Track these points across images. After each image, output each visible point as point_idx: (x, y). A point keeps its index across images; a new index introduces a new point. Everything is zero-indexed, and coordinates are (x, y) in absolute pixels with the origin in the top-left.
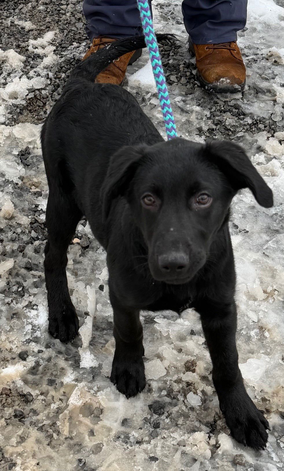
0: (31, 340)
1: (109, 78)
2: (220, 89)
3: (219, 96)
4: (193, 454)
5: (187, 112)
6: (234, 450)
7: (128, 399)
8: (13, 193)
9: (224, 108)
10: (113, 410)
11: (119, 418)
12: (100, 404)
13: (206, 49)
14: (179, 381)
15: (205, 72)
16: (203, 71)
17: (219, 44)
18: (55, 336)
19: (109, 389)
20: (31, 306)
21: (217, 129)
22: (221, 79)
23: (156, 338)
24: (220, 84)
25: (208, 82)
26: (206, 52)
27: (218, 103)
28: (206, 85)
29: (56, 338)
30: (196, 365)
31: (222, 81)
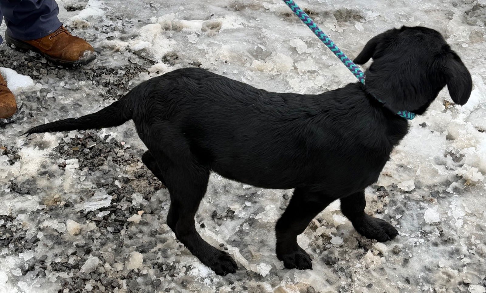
0: (218, 287)
1: (7, 96)
2: (87, 61)
3: (85, 67)
4: (378, 267)
5: (77, 89)
6: (389, 248)
7: (312, 269)
8: (50, 217)
9: (97, 73)
10: (314, 281)
11: (325, 283)
12: (306, 285)
13: (50, 38)
14: (317, 238)
15: (65, 54)
16: (63, 55)
17: (56, 31)
18: (225, 273)
19: (296, 274)
20: (189, 268)
21: (110, 89)
22: (85, 53)
23: (269, 228)
24: (86, 58)
25: (73, 61)
26: (51, 41)
27: (88, 72)
28: (72, 64)
29: (227, 273)
30: (315, 222)
31: (86, 54)
